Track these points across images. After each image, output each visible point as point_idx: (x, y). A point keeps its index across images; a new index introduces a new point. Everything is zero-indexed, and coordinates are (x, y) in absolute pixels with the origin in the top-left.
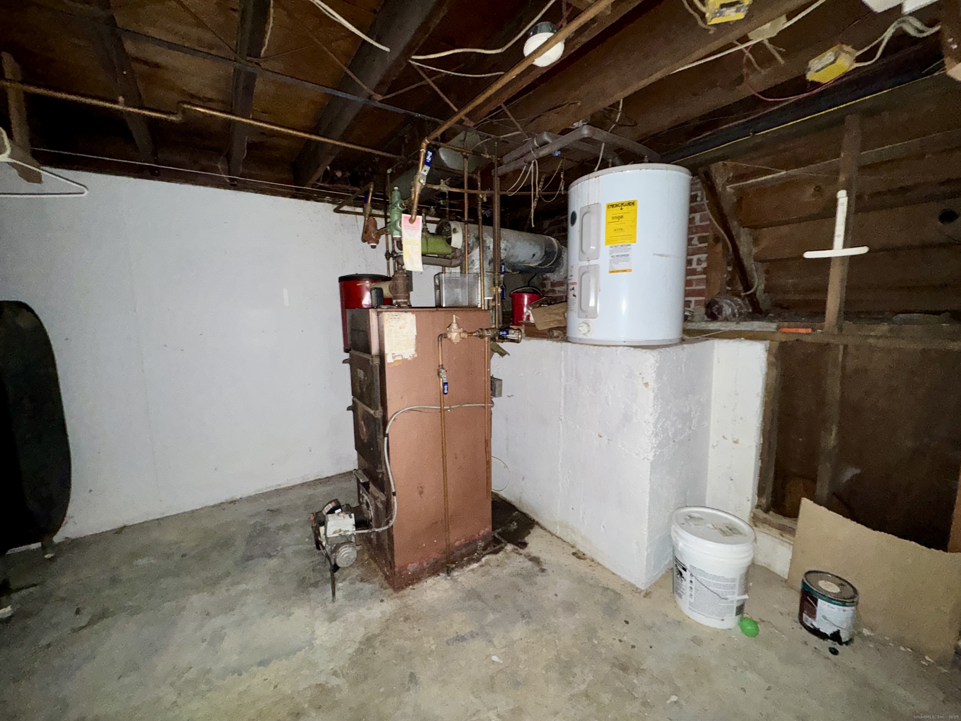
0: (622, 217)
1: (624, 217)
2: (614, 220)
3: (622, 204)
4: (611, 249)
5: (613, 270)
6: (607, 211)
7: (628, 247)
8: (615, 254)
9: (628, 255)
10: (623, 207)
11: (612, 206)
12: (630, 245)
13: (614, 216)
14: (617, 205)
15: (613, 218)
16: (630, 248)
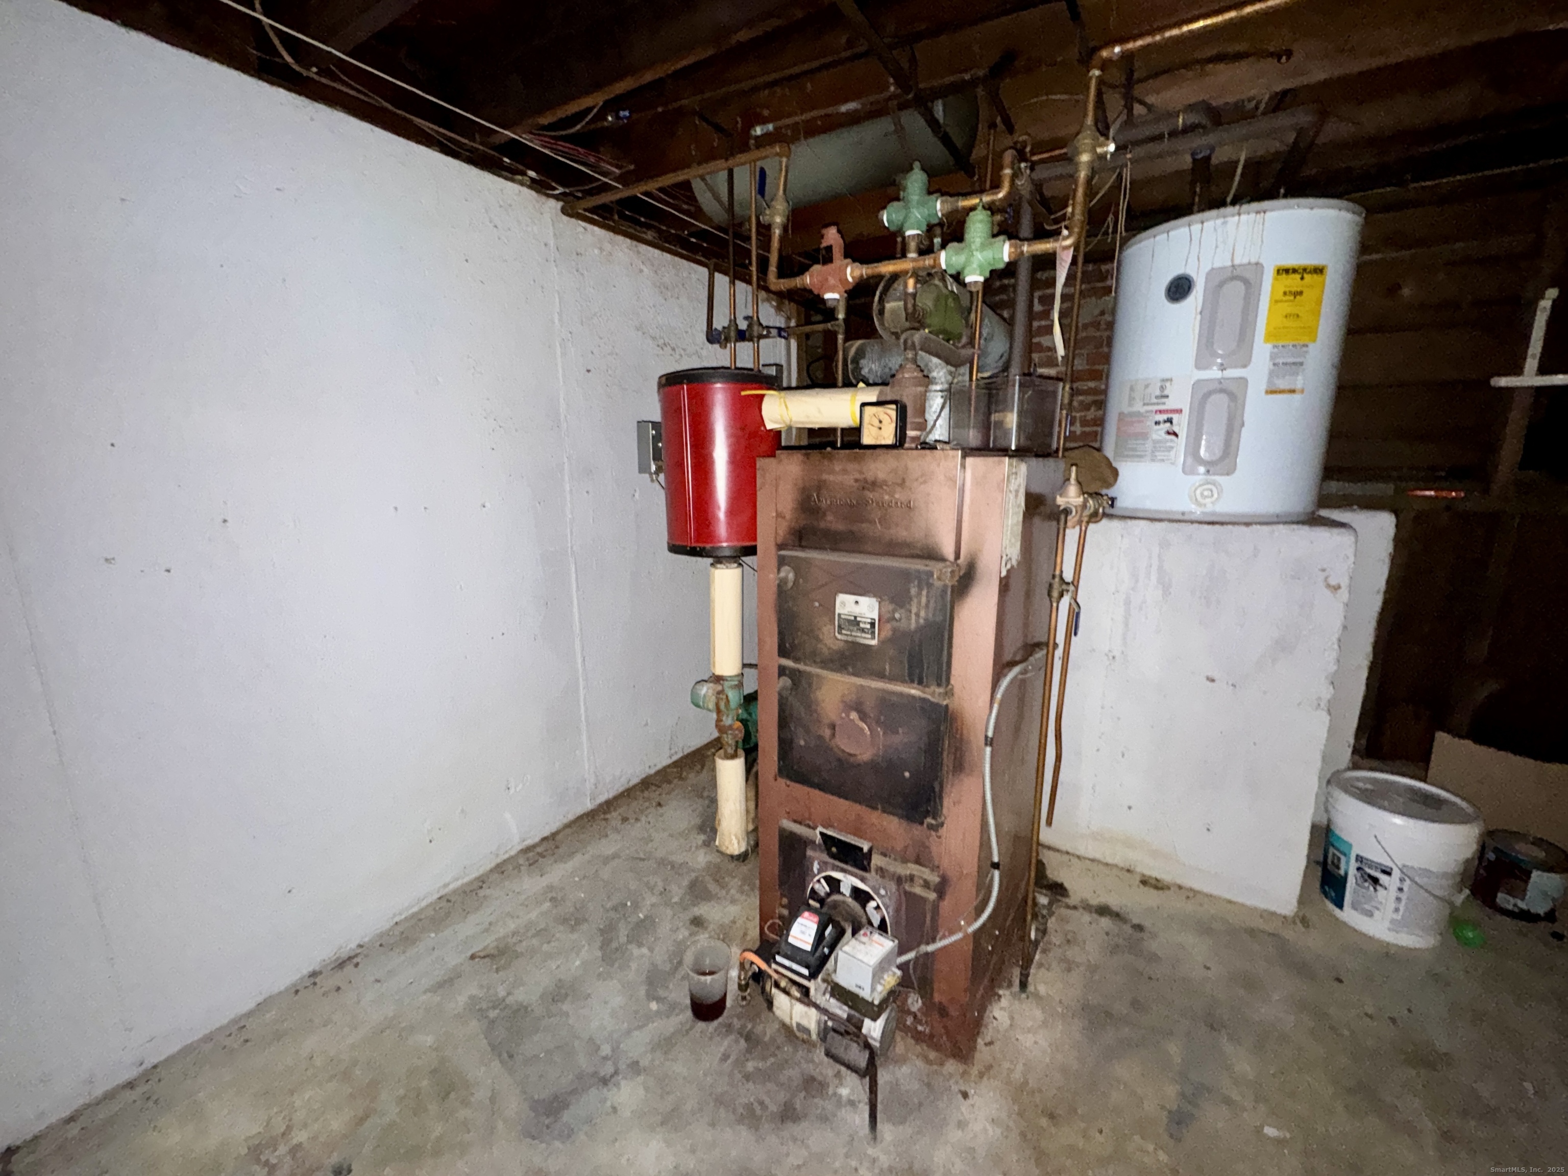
0: (1301, 293)
1: (1304, 294)
2: (1287, 298)
3: (1305, 270)
4: (1276, 350)
5: (1274, 388)
6: (1275, 279)
7: (1305, 349)
8: (1281, 361)
9: (1301, 364)
10: (1305, 276)
11: (1287, 271)
12: (1307, 346)
13: (1287, 290)
14: (1295, 271)
15: (1285, 293)
16: (1306, 352)
